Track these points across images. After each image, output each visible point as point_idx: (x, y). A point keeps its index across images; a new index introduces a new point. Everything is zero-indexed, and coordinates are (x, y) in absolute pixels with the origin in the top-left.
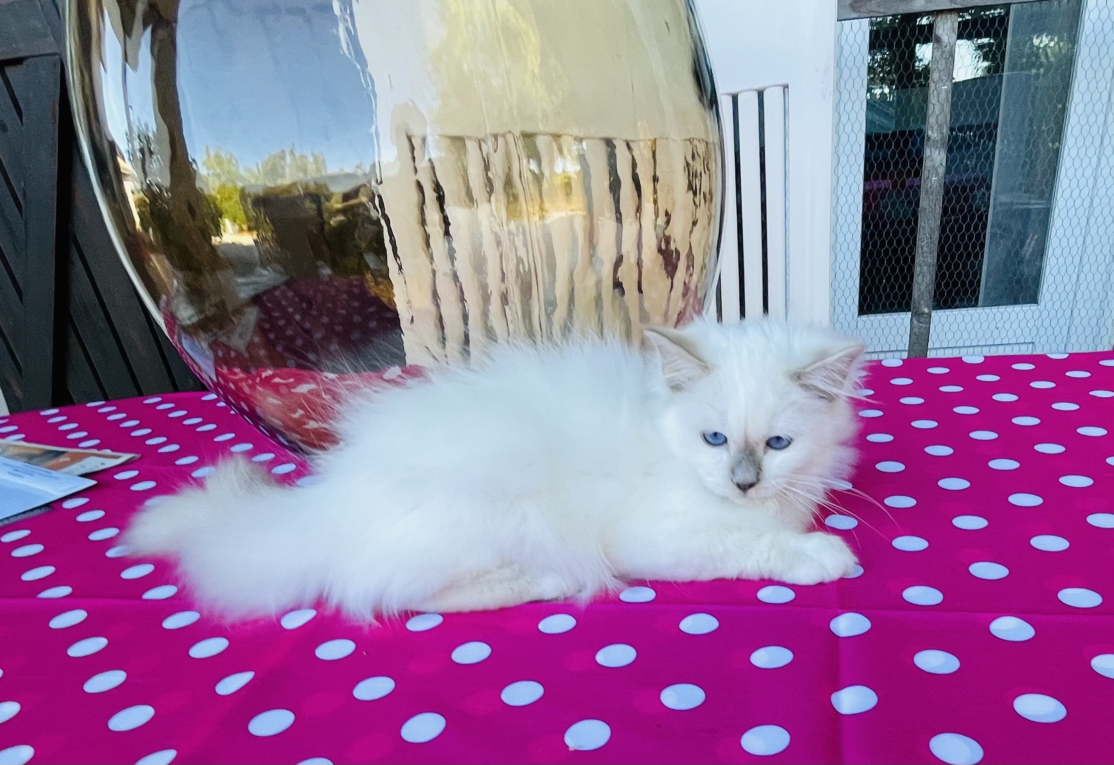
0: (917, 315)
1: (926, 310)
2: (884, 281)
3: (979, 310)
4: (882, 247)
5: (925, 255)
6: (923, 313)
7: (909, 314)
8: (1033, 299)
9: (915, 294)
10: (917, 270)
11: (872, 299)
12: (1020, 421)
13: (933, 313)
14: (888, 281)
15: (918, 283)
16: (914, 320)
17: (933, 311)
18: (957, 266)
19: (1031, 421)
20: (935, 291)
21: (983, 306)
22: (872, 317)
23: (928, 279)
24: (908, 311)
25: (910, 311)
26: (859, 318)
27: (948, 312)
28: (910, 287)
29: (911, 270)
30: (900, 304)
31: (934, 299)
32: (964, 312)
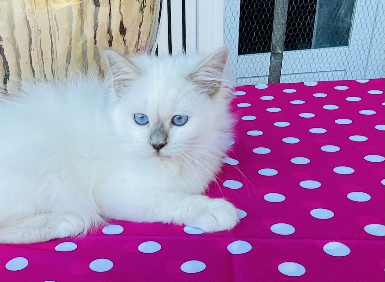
0: (274, 54)
1: (280, 52)
2: (254, 34)
3: (312, 51)
4: (253, 14)
5: (279, 18)
6: (278, 53)
7: (269, 54)
8: (345, 43)
9: (274, 41)
10: (275, 27)
11: (247, 46)
12: (340, 122)
13: (284, 53)
14: (257, 34)
15: (275, 35)
16: (272, 58)
17: (284, 52)
18: (299, 24)
19: (346, 122)
20: (285, 39)
21: (315, 48)
22: (247, 56)
23: (281, 32)
24: (269, 52)
25: (270, 52)
26: (239, 57)
27: (293, 52)
28: (270, 38)
29: (271, 27)
30: (264, 48)
31: (285, 44)
32: (303, 51)
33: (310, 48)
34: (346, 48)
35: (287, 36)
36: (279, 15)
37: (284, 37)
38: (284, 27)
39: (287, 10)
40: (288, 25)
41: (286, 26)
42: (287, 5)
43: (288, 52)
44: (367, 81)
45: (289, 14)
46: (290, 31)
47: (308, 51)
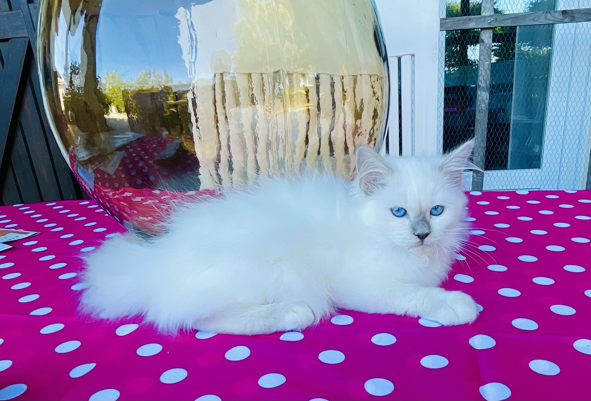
1: (481, 171)
3: (509, 171)
8: (538, 167)
12: (535, 232)
16: (474, 175)
17: (485, 171)
18: (497, 148)
21: (511, 169)
23: (481, 154)
27: (493, 172)
31: (485, 164)
32: (502, 171)
33: (506, 169)
34: (540, 170)
35: (487, 158)
36: (479, 140)
37: (484, 159)
38: (484, 150)
39: (486, 136)
40: (487, 149)
41: (485, 149)
42: (486, 133)
43: (489, 172)
44: (575, 192)
45: (488, 139)
46: (490, 153)
47: (506, 171)
